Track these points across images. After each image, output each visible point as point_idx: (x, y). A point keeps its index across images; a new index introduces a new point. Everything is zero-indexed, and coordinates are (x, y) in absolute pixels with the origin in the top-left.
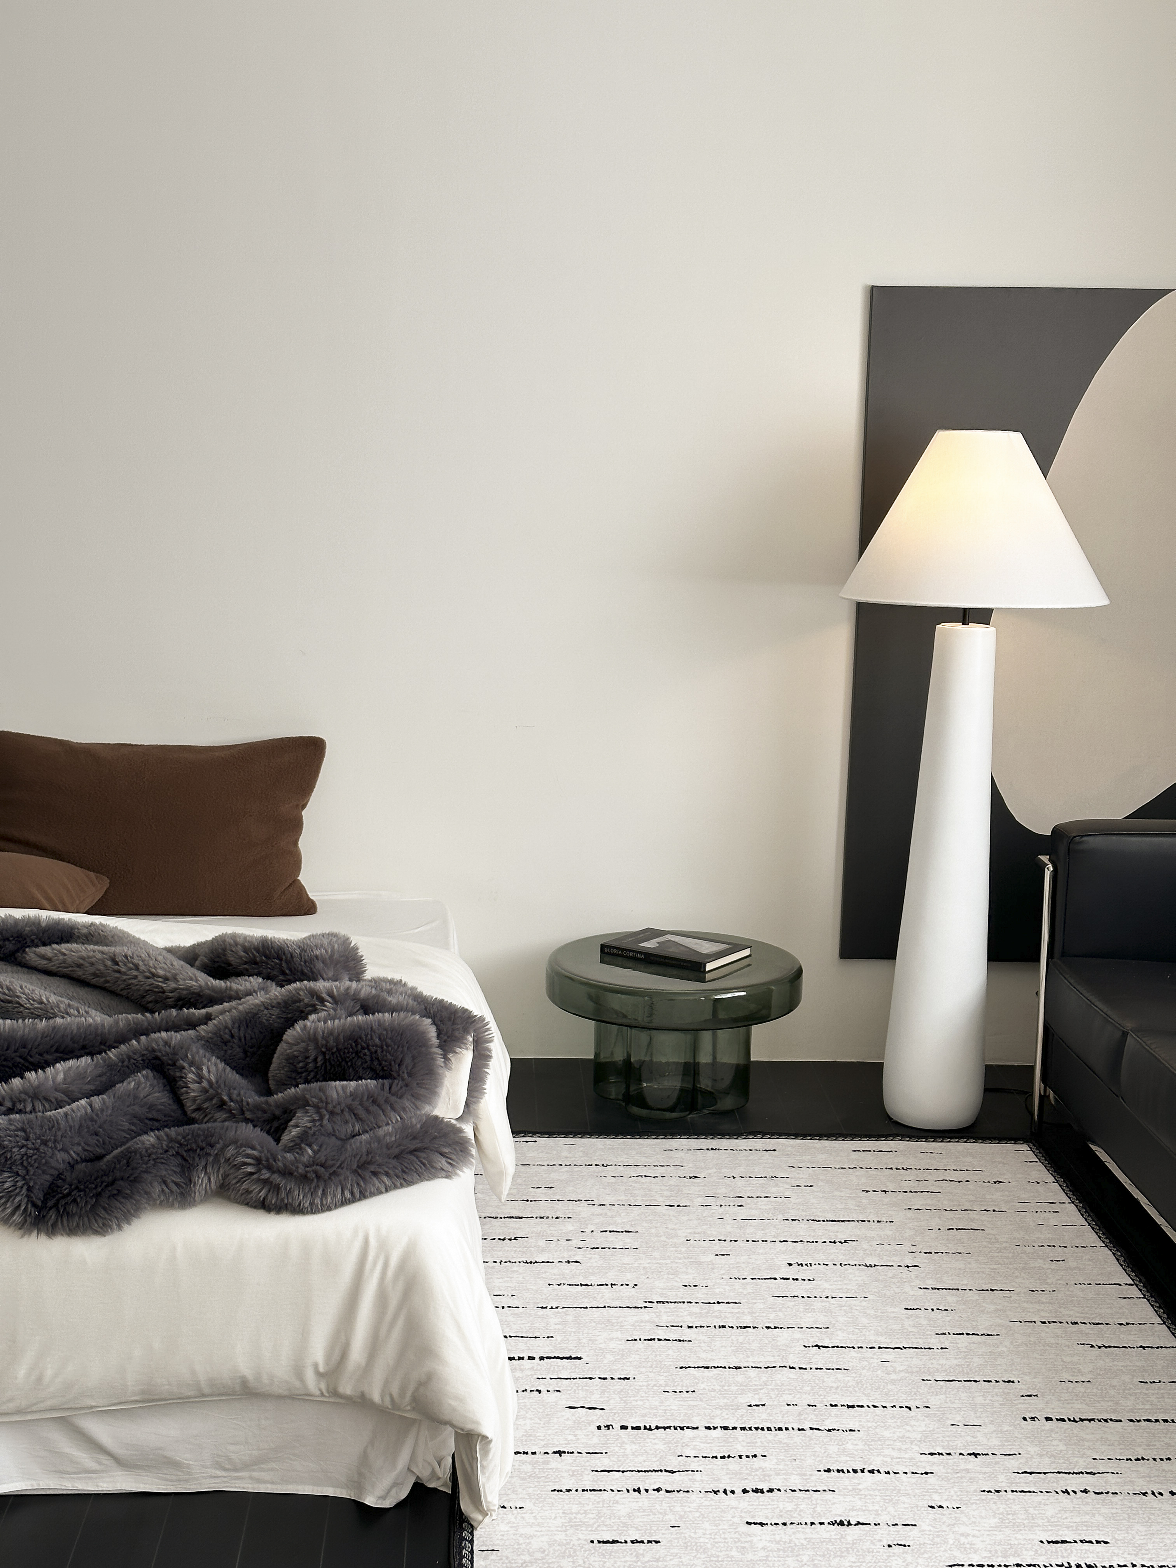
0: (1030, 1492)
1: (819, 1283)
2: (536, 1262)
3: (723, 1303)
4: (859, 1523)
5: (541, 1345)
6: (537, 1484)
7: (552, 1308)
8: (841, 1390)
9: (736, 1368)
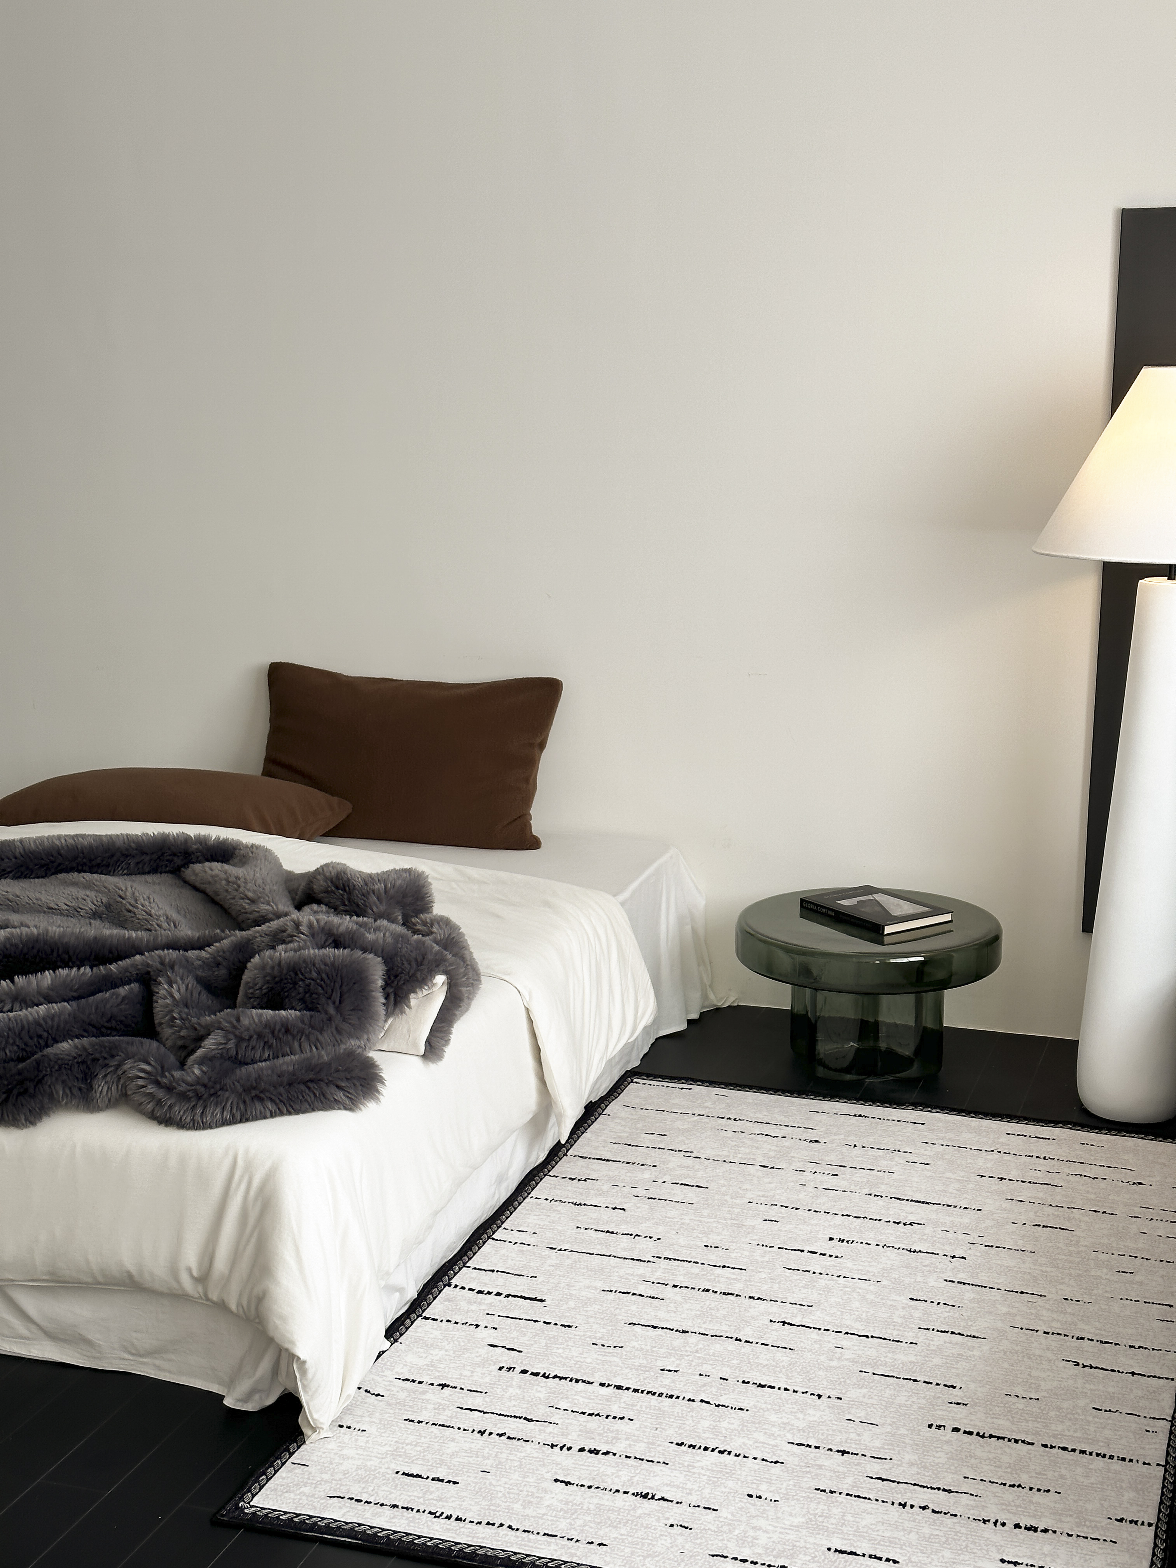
0: (865, 1498)
1: (845, 1261)
2: (585, 1205)
3: (728, 1267)
4: (663, 1499)
5: (518, 1284)
6: (397, 1411)
7: (561, 1250)
8: (768, 1368)
9: (683, 1332)
